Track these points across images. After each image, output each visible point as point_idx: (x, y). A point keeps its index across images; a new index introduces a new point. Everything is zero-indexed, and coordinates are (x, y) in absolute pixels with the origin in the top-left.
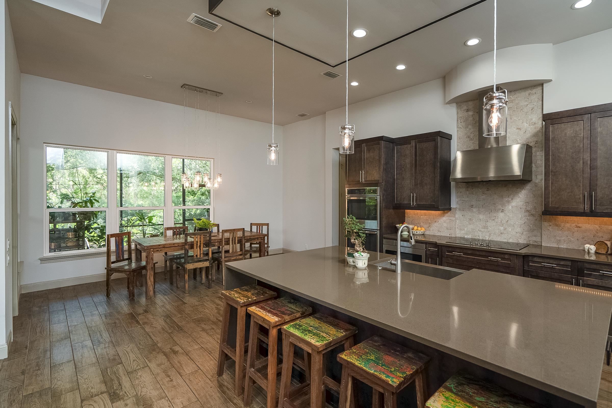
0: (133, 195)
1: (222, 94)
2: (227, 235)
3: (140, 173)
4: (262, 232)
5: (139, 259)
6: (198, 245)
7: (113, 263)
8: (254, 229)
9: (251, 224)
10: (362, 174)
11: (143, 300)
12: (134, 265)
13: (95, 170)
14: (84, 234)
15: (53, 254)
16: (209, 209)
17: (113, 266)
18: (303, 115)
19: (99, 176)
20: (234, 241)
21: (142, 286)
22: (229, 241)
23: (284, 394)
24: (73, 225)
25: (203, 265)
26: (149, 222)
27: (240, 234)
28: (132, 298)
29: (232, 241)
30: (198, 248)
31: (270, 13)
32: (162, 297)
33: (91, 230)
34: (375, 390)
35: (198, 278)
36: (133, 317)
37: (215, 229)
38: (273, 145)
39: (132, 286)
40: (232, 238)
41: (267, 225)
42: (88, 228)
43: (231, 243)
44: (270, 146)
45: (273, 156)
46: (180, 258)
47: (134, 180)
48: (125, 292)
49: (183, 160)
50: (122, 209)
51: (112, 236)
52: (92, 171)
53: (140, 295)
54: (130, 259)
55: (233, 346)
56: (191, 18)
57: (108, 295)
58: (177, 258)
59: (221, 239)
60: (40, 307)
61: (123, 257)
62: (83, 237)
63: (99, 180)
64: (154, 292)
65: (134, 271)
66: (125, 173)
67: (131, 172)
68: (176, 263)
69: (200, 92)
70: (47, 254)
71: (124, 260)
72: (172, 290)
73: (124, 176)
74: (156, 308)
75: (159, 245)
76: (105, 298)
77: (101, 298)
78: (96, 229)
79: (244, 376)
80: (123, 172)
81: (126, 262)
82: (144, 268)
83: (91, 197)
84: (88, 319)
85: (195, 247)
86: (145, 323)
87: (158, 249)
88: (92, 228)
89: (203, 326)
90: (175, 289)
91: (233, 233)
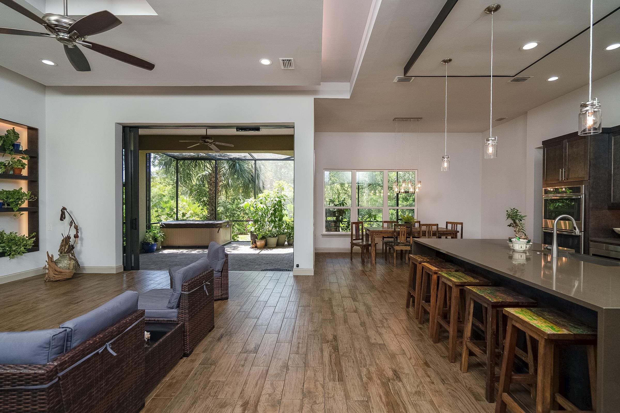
0: (366, 203)
1: (422, 118)
2: (424, 228)
3: (370, 185)
4: (456, 229)
5: (367, 240)
6: (403, 234)
7: (354, 240)
8: (450, 227)
9: (447, 222)
10: (562, 172)
11: (369, 265)
12: (364, 243)
13: (344, 184)
14: (339, 224)
15: (327, 233)
16: (414, 209)
17: (354, 242)
18: (501, 119)
19: (346, 189)
20: (429, 233)
21: (369, 258)
22: (426, 233)
23: (438, 313)
24: (335, 218)
25: (406, 248)
26: (375, 219)
27: (434, 228)
28: (363, 263)
29: (428, 233)
30: (403, 236)
31: (444, 62)
32: (380, 266)
33: (343, 223)
34: (484, 306)
35: (404, 260)
36: (364, 272)
37: (417, 225)
38: (446, 157)
39: (364, 255)
40: (428, 231)
41: (462, 224)
42: (341, 221)
43: (427, 235)
44: (443, 158)
45: (446, 165)
46: (392, 242)
47: (366, 191)
48: (360, 260)
49: (397, 173)
50: (359, 208)
51: (354, 223)
52: (342, 185)
53: (368, 262)
54: (362, 239)
55: (414, 289)
56: (396, 80)
57: (351, 260)
58: (390, 242)
59: (419, 231)
60: (322, 259)
61: (359, 237)
62: (339, 226)
63: (346, 191)
64: (376, 263)
65: (365, 246)
66: (361, 185)
67: (364, 184)
68: (389, 245)
69: (405, 121)
70: (325, 232)
71: (360, 239)
72: (386, 263)
73: (360, 187)
74: (376, 270)
75: (378, 231)
76: (350, 261)
77: (348, 260)
78: (345, 222)
79: (419, 304)
80: (359, 185)
81: (361, 241)
82: (370, 245)
83: (343, 201)
84: (343, 268)
85: (401, 235)
86: (369, 276)
87: (378, 233)
88: (344, 222)
89: (402, 285)
90: (388, 263)
91: (429, 227)
